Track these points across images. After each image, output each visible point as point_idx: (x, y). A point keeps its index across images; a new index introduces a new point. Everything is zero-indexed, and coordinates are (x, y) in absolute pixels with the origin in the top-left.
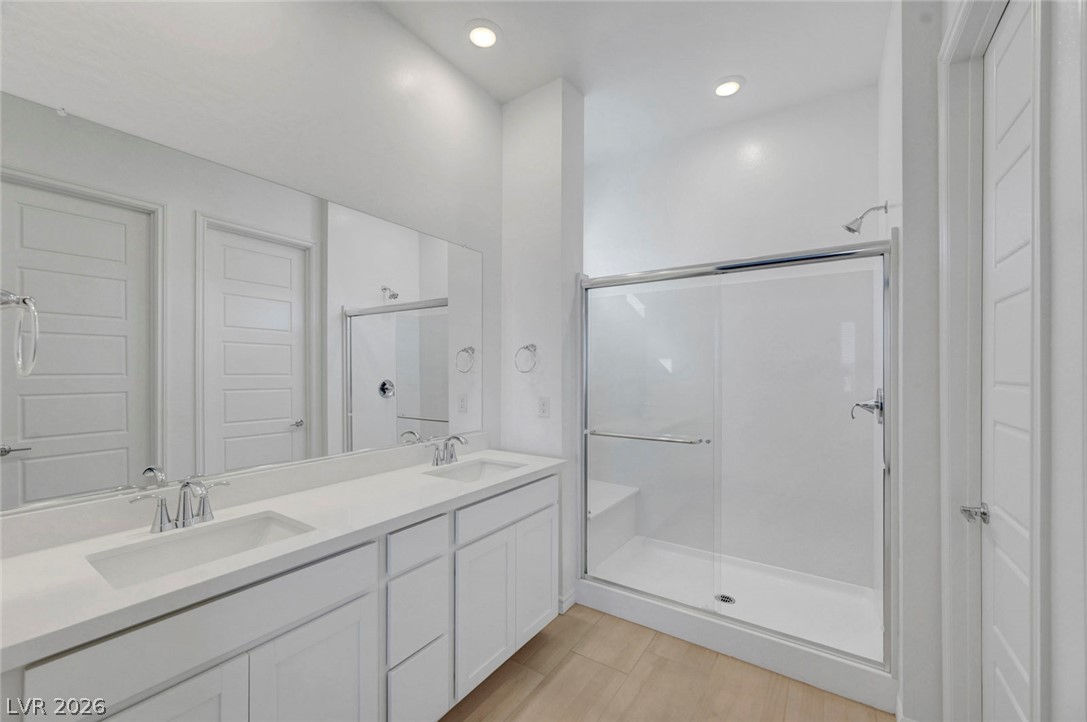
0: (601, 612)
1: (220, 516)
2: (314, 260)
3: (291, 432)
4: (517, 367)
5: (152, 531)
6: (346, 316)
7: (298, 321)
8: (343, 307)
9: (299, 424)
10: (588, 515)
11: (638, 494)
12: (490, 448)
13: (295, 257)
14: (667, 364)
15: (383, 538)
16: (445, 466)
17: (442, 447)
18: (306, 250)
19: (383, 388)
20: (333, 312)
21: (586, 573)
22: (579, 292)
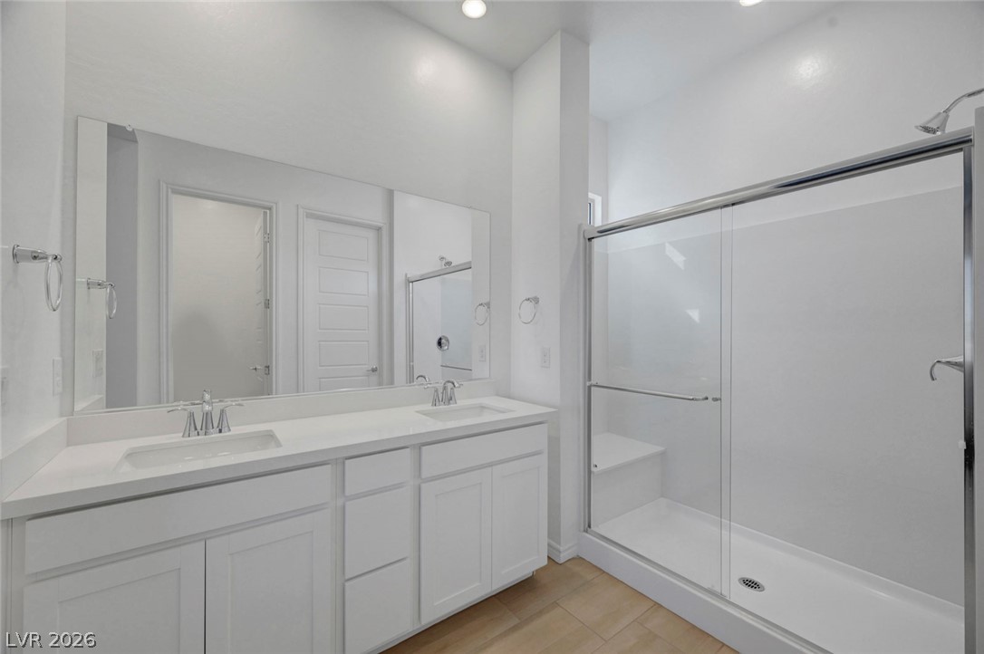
0: (600, 570)
1: (236, 430)
2: (384, 236)
3: (368, 376)
4: (520, 317)
5: (183, 436)
6: (409, 281)
7: (373, 286)
8: (406, 275)
9: (374, 370)
10: (593, 469)
11: (663, 454)
12: (497, 395)
13: (371, 235)
14: (695, 315)
15: (339, 460)
16: (442, 407)
17: (440, 390)
18: (379, 229)
19: (440, 343)
20: (399, 278)
21: (589, 526)
22: (582, 240)
